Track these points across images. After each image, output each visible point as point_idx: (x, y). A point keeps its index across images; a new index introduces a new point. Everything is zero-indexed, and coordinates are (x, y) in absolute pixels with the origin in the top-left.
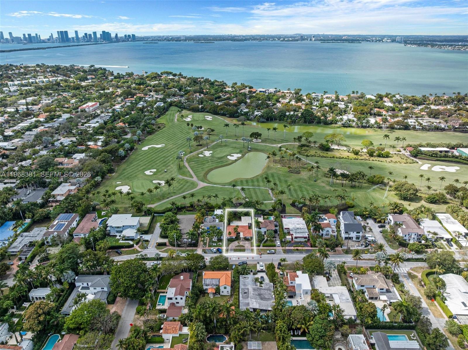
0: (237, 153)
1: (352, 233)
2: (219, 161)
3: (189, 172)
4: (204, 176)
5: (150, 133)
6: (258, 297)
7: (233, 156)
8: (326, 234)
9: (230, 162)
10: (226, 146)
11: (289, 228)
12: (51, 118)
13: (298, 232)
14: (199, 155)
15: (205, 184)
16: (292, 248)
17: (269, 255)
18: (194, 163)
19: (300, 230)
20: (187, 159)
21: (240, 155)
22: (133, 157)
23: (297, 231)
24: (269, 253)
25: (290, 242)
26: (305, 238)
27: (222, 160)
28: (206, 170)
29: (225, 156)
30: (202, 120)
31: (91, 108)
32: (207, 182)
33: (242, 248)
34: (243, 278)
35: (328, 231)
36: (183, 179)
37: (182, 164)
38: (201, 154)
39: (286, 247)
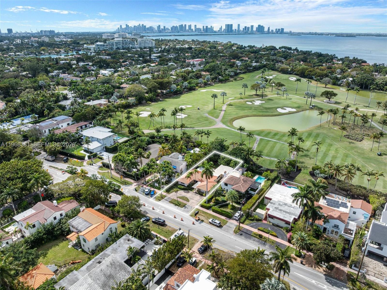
0: (292, 108)
2: (265, 110)
3: (220, 113)
4: (232, 119)
5: (221, 81)
6: (103, 279)
7: (285, 109)
8: (332, 231)
9: (276, 114)
11: (271, 199)
12: (160, 64)
13: (281, 210)
14: (247, 103)
15: (224, 126)
16: (255, 231)
17: (210, 226)
18: (234, 107)
19: (286, 207)
21: (294, 110)
22: (187, 95)
23: (280, 208)
24: (210, 223)
25: (261, 219)
26: (287, 223)
27: (268, 110)
28: (241, 115)
29: (275, 107)
30: (284, 79)
32: (229, 125)
33: (185, 202)
34: (125, 240)
35: (336, 226)
36: (205, 117)
37: (220, 106)
38: (251, 102)
39: (247, 225)
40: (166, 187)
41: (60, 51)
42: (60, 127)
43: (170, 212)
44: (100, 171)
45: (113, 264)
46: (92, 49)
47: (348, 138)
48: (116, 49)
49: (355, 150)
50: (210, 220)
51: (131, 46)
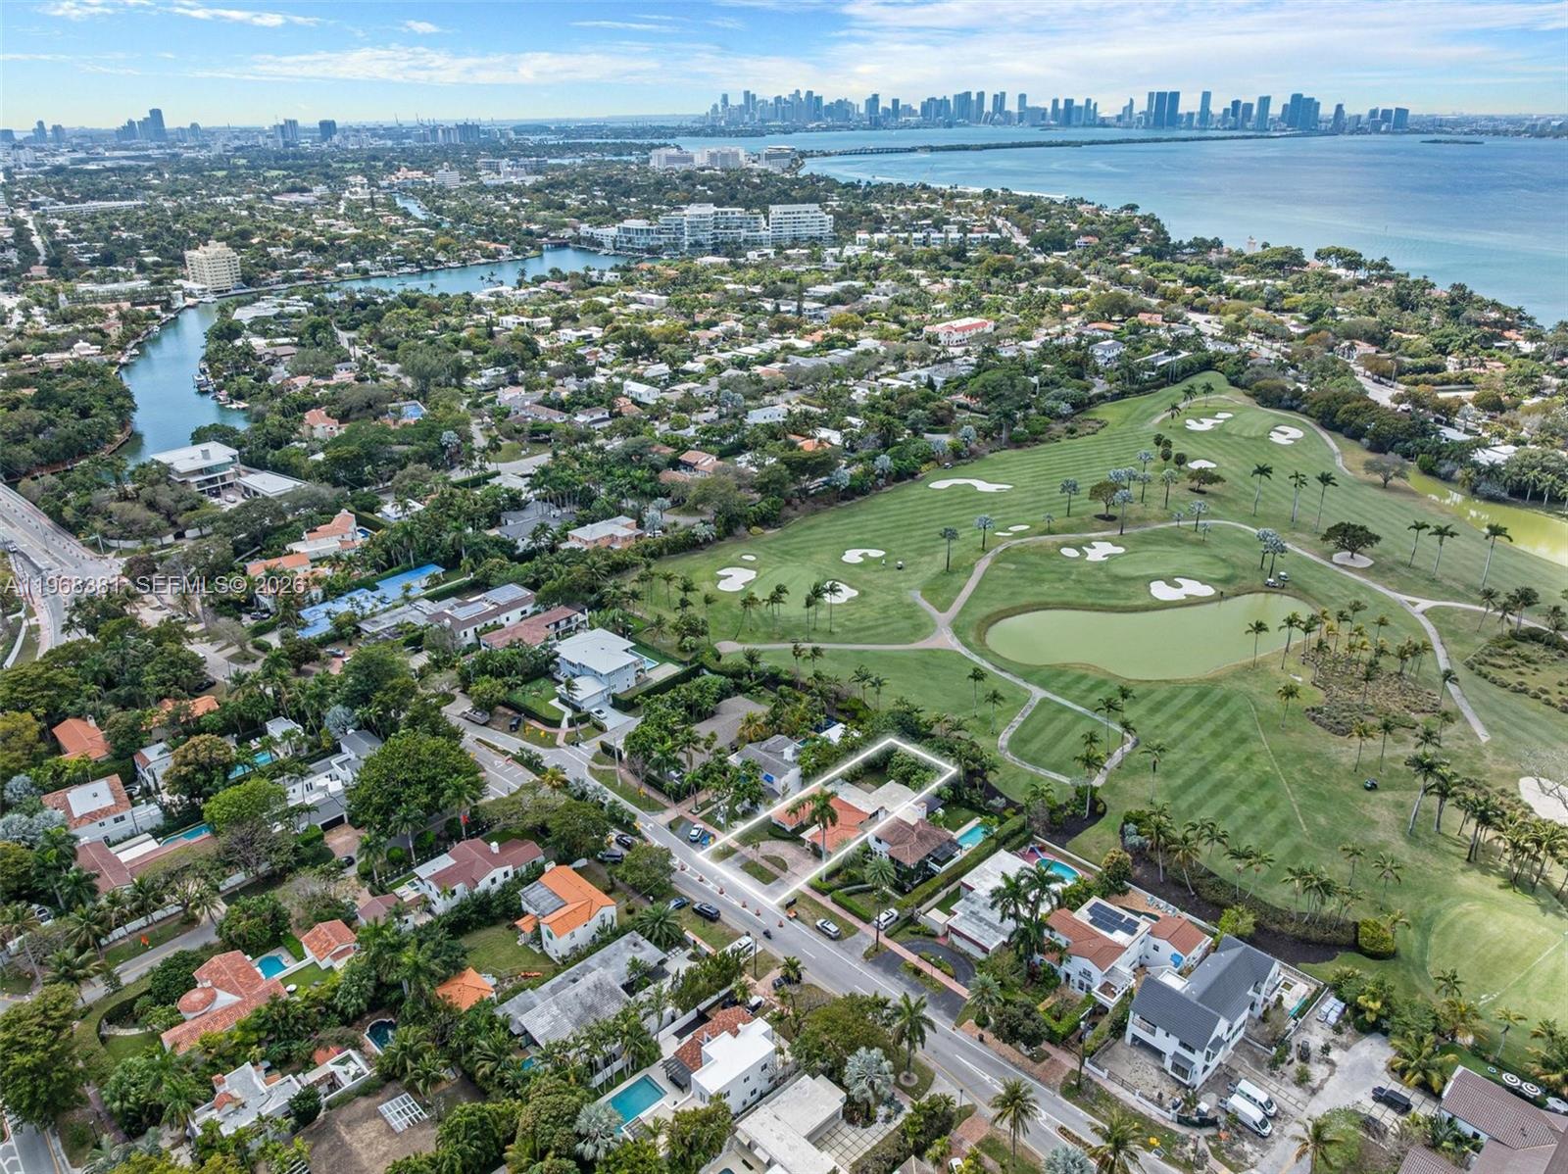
0: (1204, 581)
1: (1160, 1032)
2: (1107, 586)
3: (961, 589)
4: (988, 617)
5: (1017, 443)
6: (578, 1010)
7: (1179, 586)
9: (1139, 602)
10: (1201, 543)
11: (972, 889)
12: (829, 344)
13: (981, 919)
14: (1065, 550)
15: (954, 644)
16: (912, 958)
17: (814, 936)
18: (1013, 567)
20: (1007, 549)
21: (1208, 591)
22: (881, 499)
24: (817, 928)
25: (933, 935)
26: (985, 950)
27: (1121, 587)
28: (1023, 600)
29: (1147, 576)
30: (1249, 438)
31: (957, 336)
32: (971, 639)
33: (776, 870)
34: (628, 943)
35: (1087, 974)
36: (909, 606)
37: (972, 560)
38: (1078, 547)
39: (900, 943)
40: (742, 827)
41: (499, 252)
42: (504, 621)
43: (735, 891)
44: (595, 766)
45: (598, 987)
46: (608, 242)
47: (1314, 719)
48: (691, 245)
49: (1309, 763)
50: (819, 923)
51: (744, 232)
